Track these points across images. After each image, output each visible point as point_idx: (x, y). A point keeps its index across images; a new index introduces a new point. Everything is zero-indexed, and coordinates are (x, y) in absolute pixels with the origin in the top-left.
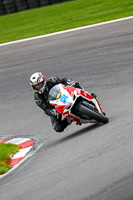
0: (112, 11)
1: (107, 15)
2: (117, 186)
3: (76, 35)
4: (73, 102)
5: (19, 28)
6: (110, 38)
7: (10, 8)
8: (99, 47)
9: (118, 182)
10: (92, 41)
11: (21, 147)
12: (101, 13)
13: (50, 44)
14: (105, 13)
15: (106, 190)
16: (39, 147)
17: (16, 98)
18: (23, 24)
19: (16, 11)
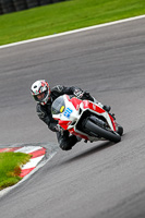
0: (131, 8)
1: (125, 12)
2: (137, 198)
3: (91, 34)
4: (79, 117)
5: (29, 27)
6: (128, 37)
7: (19, 5)
8: (116, 47)
9: (137, 194)
10: (109, 40)
11: (32, 156)
12: (119, 10)
13: (63, 44)
14: (123, 10)
15: (124, 203)
16: (52, 156)
17: (26, 103)
18: (33, 22)
19: (26, 8)
